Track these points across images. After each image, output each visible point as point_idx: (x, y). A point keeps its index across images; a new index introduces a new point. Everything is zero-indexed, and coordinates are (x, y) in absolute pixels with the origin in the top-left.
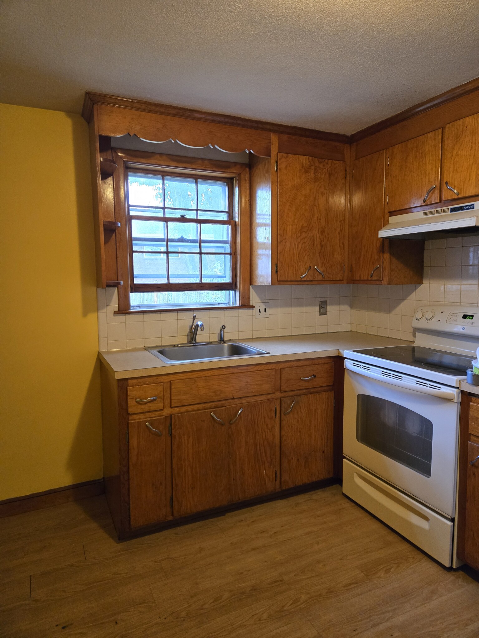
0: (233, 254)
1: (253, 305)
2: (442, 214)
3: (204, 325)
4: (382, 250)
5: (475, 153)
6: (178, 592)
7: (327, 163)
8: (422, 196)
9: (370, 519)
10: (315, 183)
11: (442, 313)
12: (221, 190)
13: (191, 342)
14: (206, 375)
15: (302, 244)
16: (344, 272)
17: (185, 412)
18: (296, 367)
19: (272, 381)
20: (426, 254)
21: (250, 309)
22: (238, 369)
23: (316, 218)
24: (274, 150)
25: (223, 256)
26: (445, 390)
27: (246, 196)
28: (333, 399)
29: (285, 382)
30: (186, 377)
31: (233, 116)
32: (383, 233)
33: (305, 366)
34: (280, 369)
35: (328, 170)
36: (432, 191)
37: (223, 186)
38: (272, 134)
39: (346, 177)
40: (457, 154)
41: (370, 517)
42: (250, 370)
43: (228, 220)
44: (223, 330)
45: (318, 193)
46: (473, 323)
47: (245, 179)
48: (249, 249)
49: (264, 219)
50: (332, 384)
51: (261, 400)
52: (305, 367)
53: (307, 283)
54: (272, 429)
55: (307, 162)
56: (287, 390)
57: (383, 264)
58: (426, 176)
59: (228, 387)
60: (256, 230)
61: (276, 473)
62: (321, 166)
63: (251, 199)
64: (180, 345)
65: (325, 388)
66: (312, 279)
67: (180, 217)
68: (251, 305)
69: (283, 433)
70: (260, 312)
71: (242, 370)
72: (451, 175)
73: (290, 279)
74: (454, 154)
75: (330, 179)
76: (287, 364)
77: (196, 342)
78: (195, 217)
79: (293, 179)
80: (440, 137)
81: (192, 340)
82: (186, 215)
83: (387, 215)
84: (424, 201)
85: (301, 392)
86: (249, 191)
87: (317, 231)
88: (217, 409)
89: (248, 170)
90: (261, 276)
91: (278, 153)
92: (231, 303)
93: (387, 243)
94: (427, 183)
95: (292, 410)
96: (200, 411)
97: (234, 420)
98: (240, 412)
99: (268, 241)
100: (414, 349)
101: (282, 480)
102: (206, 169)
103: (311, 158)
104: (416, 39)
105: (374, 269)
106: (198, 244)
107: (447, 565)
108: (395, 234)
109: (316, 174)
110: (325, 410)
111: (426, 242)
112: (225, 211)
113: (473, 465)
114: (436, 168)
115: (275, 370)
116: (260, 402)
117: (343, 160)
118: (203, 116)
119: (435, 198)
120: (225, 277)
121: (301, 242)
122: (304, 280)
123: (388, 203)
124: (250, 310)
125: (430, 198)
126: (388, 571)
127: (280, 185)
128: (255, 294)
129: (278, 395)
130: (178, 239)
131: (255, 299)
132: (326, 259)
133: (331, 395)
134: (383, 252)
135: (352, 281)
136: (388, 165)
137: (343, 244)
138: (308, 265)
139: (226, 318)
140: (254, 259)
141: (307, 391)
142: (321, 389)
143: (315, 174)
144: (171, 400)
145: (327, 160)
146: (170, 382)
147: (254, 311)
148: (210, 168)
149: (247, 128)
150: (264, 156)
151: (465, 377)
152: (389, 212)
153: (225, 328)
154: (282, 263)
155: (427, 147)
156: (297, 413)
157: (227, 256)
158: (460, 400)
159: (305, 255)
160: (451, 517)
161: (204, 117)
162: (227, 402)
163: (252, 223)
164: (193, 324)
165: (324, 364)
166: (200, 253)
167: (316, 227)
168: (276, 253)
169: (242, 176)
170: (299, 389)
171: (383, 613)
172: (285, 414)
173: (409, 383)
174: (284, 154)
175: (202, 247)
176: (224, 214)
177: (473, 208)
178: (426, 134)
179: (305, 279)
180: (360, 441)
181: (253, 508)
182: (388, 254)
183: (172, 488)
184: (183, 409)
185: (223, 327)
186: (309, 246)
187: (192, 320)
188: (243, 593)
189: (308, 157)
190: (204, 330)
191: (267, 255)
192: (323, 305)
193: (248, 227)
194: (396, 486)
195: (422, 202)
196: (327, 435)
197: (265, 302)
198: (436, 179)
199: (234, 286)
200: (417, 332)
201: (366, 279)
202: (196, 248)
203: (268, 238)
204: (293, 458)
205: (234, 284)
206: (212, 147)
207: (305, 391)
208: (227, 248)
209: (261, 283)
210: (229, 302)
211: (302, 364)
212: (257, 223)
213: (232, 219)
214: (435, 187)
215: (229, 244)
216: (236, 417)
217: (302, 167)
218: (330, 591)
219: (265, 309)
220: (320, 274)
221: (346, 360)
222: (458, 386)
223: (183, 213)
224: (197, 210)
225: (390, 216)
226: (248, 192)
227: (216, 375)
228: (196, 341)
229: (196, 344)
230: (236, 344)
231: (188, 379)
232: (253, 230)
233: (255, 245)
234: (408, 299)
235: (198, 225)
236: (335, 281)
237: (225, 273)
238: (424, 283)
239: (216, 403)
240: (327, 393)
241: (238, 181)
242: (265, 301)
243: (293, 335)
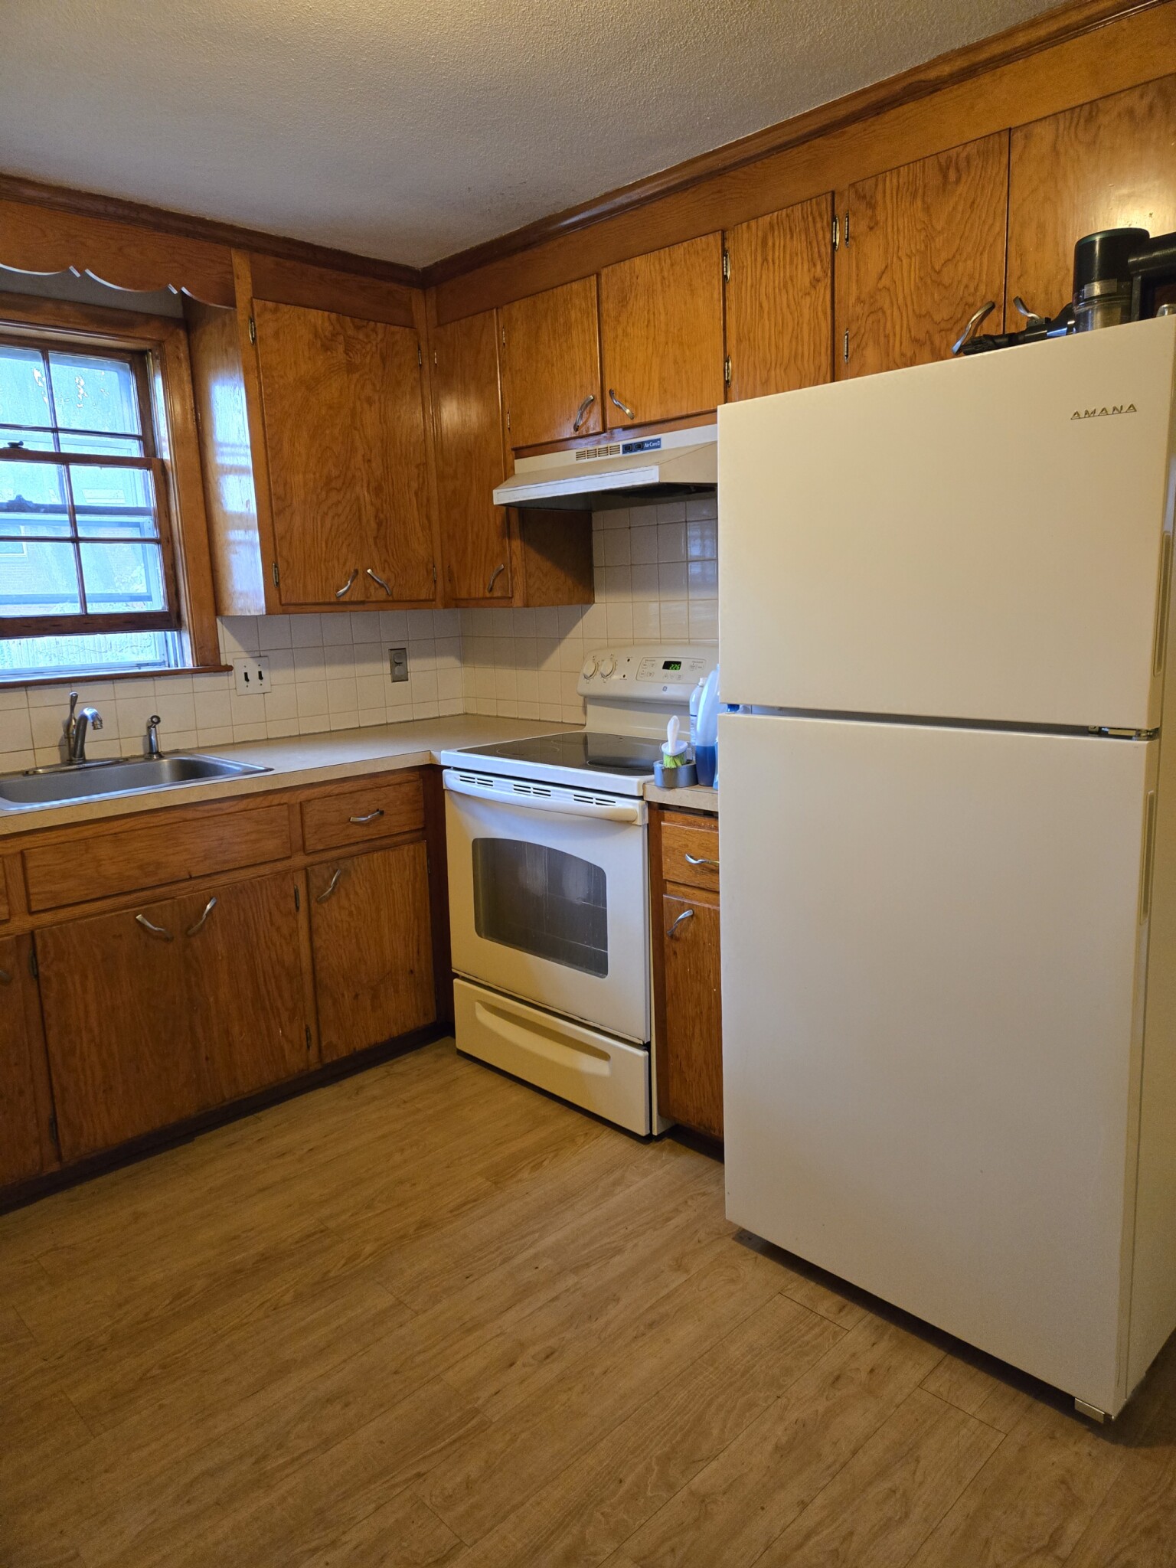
0: (165, 542)
1: (229, 664)
2: (610, 456)
3: (101, 716)
4: (506, 533)
5: (655, 334)
6: (88, 1303)
7: (374, 330)
8: (570, 417)
9: (511, 1086)
10: (350, 375)
11: (629, 660)
12: (117, 381)
13: (71, 760)
14: (118, 830)
15: (333, 518)
16: (435, 581)
17: (69, 921)
18: (337, 795)
19: (283, 831)
20: (597, 539)
21: (221, 673)
22: (197, 811)
23: (359, 457)
24: (243, 290)
25: (138, 545)
26: (621, 804)
27: (183, 399)
28: (426, 858)
29: (314, 831)
30: (63, 839)
31: (128, 200)
32: (503, 496)
33: (358, 791)
34: (301, 803)
35: (378, 346)
36: (588, 408)
37: (121, 372)
38: (233, 251)
39: (420, 365)
40: (626, 334)
41: (509, 1082)
42: (227, 811)
43: (143, 456)
44: (154, 727)
45: (359, 399)
46: (680, 677)
47: (178, 358)
48: (205, 529)
49: (233, 454)
50: (421, 826)
51: (259, 877)
52: (359, 793)
53: (351, 607)
54: (290, 936)
55: (327, 324)
56: (322, 848)
57: (511, 562)
58: (575, 374)
59: (174, 854)
60: (216, 483)
61: (307, 1030)
62: (361, 336)
63: (198, 407)
64: (40, 770)
65: (407, 836)
66: (362, 599)
67: (8, 446)
68: (223, 663)
69: (318, 942)
70: (247, 679)
71: (208, 811)
72: (618, 377)
73: (310, 600)
74: (620, 332)
75: (384, 368)
76: (316, 790)
77: (85, 761)
78: (51, 449)
79: (295, 363)
80: (594, 294)
81: (75, 757)
82: (24, 442)
83: (511, 455)
84: (576, 428)
85: (354, 849)
86: (191, 386)
87: (365, 489)
88: (151, 905)
89: (182, 334)
90: (241, 594)
91: (254, 300)
92: (172, 662)
93: (514, 516)
94: (578, 389)
95: (336, 890)
96: (107, 915)
97: (196, 927)
98: (209, 907)
99: (249, 510)
100: (585, 739)
101: (324, 1044)
102: (70, 325)
103: (334, 316)
104: (511, 89)
105: (494, 574)
106: (66, 517)
107: (642, 1131)
108: (525, 497)
109: (351, 355)
110: (410, 883)
111: (594, 515)
112: (132, 433)
113: (672, 937)
114: (591, 357)
115: (289, 806)
116: (259, 882)
117: (411, 325)
118: (45, 195)
119: (593, 423)
120: (149, 598)
121: (331, 514)
122: (344, 600)
123: (509, 429)
124: (221, 678)
125: (585, 423)
126: (538, 1166)
127: (266, 377)
128: (231, 637)
129: (299, 860)
130: (7, 504)
131: (230, 648)
132: (392, 553)
133: (421, 849)
134: (510, 538)
135: (454, 602)
136: (504, 344)
137: (428, 518)
138: (350, 567)
139: (162, 698)
140: (219, 553)
141: (367, 845)
142: (399, 839)
143: (347, 354)
144: (28, 894)
145: (372, 324)
146: (22, 853)
147: (231, 679)
148: (79, 324)
149: (167, 232)
150: (218, 304)
151: (652, 777)
152: (513, 449)
153: (159, 721)
154: (288, 563)
155: (573, 313)
156: (347, 895)
157: (148, 546)
158: (647, 821)
159: (343, 543)
160: (643, 1042)
161: (49, 198)
162: (174, 887)
163: (206, 466)
164: (71, 716)
165: (399, 784)
166: (76, 540)
167: (362, 479)
168: (272, 539)
169: (169, 348)
170: (347, 842)
171: (523, 1237)
172: (319, 902)
173: (562, 799)
174: (267, 303)
175: (78, 523)
176: (131, 440)
177: (659, 447)
178: (569, 285)
179: (346, 599)
180: (483, 935)
181: (260, 1114)
182: (519, 541)
183: (52, 1097)
184: (63, 914)
185: (155, 721)
186: (350, 522)
187: (69, 707)
188: (240, 1271)
189: (326, 313)
190: (101, 726)
191: (251, 544)
192: (398, 659)
193: (199, 476)
194: (550, 1008)
195: (573, 430)
196: (419, 936)
197: (258, 656)
198: (594, 382)
199: (174, 620)
200: (590, 704)
201: (481, 595)
202: (63, 528)
203: (248, 502)
204: (345, 993)
205: (174, 616)
206: (78, 275)
207: (361, 846)
208: (148, 526)
209: (241, 610)
210: (166, 659)
211: (351, 789)
212: (217, 465)
213: (155, 454)
214: (592, 400)
215: (153, 517)
216: (201, 919)
217: (316, 336)
218: (424, 1225)
219: (260, 673)
220: (382, 586)
221: (445, 771)
222: (641, 795)
223: (15, 436)
224: (55, 430)
225: (516, 459)
226: (188, 388)
227: (143, 829)
228: (84, 759)
229: (86, 765)
230: (192, 759)
231: (69, 842)
232: (209, 482)
233: (218, 518)
234: (569, 636)
235: (63, 467)
236: (415, 603)
237: (148, 588)
238: (596, 601)
239: (148, 893)
240: (412, 846)
241: (158, 361)
242: (257, 654)
243: (333, 731)
